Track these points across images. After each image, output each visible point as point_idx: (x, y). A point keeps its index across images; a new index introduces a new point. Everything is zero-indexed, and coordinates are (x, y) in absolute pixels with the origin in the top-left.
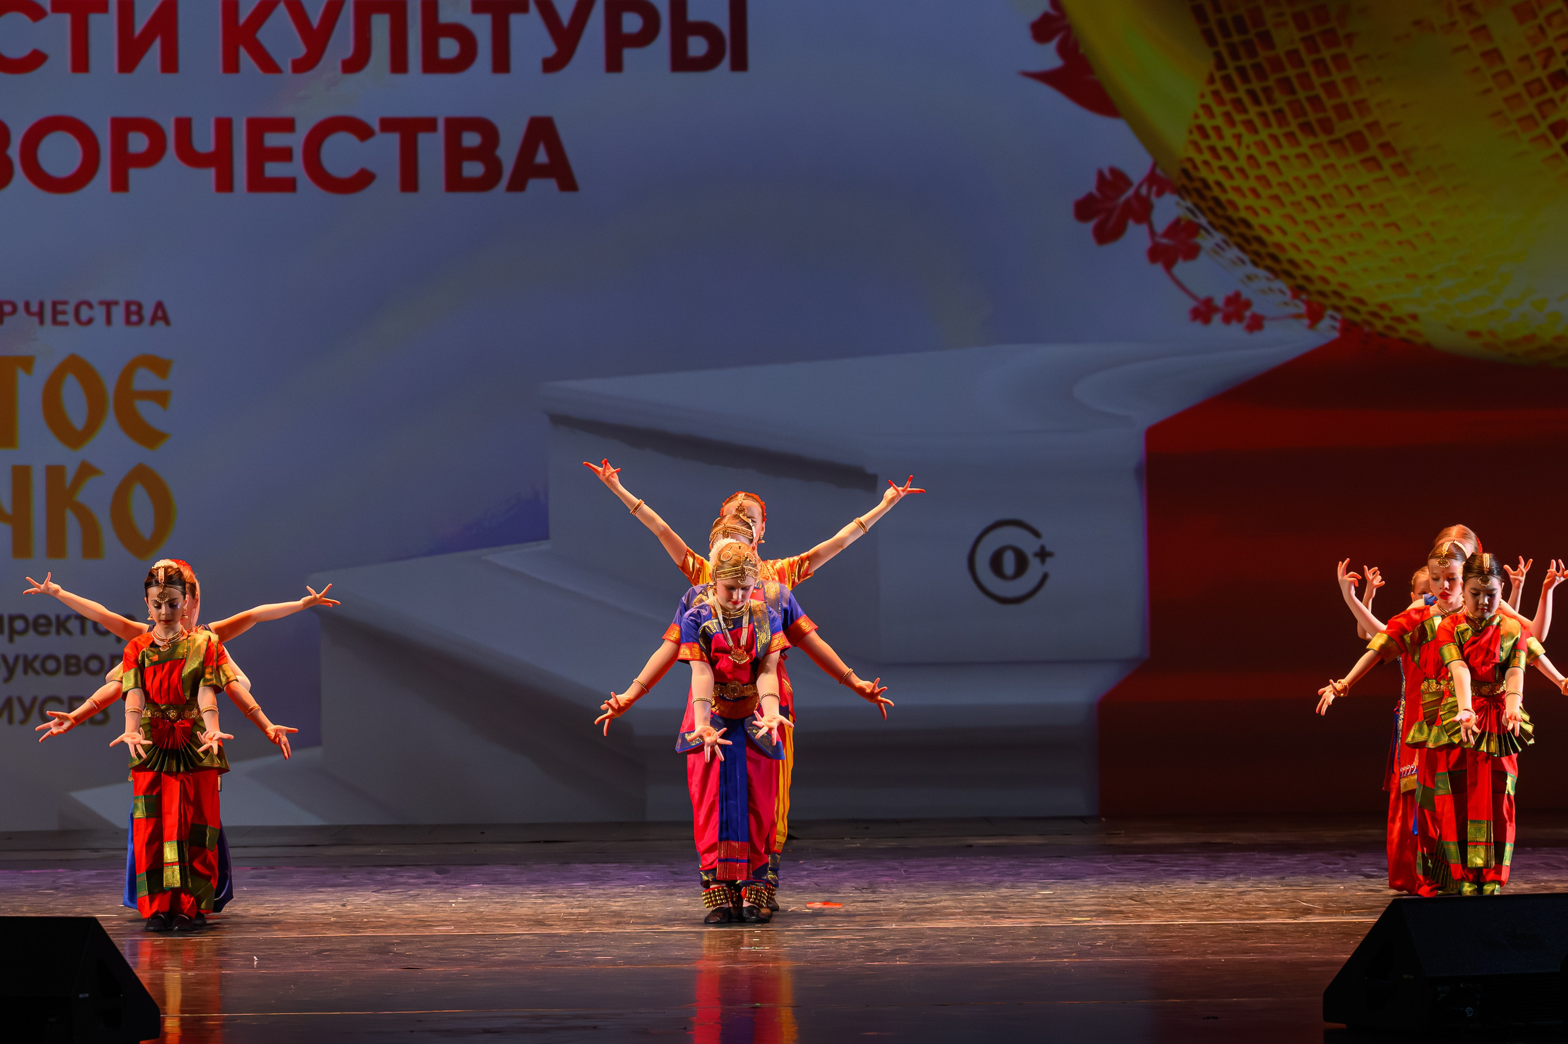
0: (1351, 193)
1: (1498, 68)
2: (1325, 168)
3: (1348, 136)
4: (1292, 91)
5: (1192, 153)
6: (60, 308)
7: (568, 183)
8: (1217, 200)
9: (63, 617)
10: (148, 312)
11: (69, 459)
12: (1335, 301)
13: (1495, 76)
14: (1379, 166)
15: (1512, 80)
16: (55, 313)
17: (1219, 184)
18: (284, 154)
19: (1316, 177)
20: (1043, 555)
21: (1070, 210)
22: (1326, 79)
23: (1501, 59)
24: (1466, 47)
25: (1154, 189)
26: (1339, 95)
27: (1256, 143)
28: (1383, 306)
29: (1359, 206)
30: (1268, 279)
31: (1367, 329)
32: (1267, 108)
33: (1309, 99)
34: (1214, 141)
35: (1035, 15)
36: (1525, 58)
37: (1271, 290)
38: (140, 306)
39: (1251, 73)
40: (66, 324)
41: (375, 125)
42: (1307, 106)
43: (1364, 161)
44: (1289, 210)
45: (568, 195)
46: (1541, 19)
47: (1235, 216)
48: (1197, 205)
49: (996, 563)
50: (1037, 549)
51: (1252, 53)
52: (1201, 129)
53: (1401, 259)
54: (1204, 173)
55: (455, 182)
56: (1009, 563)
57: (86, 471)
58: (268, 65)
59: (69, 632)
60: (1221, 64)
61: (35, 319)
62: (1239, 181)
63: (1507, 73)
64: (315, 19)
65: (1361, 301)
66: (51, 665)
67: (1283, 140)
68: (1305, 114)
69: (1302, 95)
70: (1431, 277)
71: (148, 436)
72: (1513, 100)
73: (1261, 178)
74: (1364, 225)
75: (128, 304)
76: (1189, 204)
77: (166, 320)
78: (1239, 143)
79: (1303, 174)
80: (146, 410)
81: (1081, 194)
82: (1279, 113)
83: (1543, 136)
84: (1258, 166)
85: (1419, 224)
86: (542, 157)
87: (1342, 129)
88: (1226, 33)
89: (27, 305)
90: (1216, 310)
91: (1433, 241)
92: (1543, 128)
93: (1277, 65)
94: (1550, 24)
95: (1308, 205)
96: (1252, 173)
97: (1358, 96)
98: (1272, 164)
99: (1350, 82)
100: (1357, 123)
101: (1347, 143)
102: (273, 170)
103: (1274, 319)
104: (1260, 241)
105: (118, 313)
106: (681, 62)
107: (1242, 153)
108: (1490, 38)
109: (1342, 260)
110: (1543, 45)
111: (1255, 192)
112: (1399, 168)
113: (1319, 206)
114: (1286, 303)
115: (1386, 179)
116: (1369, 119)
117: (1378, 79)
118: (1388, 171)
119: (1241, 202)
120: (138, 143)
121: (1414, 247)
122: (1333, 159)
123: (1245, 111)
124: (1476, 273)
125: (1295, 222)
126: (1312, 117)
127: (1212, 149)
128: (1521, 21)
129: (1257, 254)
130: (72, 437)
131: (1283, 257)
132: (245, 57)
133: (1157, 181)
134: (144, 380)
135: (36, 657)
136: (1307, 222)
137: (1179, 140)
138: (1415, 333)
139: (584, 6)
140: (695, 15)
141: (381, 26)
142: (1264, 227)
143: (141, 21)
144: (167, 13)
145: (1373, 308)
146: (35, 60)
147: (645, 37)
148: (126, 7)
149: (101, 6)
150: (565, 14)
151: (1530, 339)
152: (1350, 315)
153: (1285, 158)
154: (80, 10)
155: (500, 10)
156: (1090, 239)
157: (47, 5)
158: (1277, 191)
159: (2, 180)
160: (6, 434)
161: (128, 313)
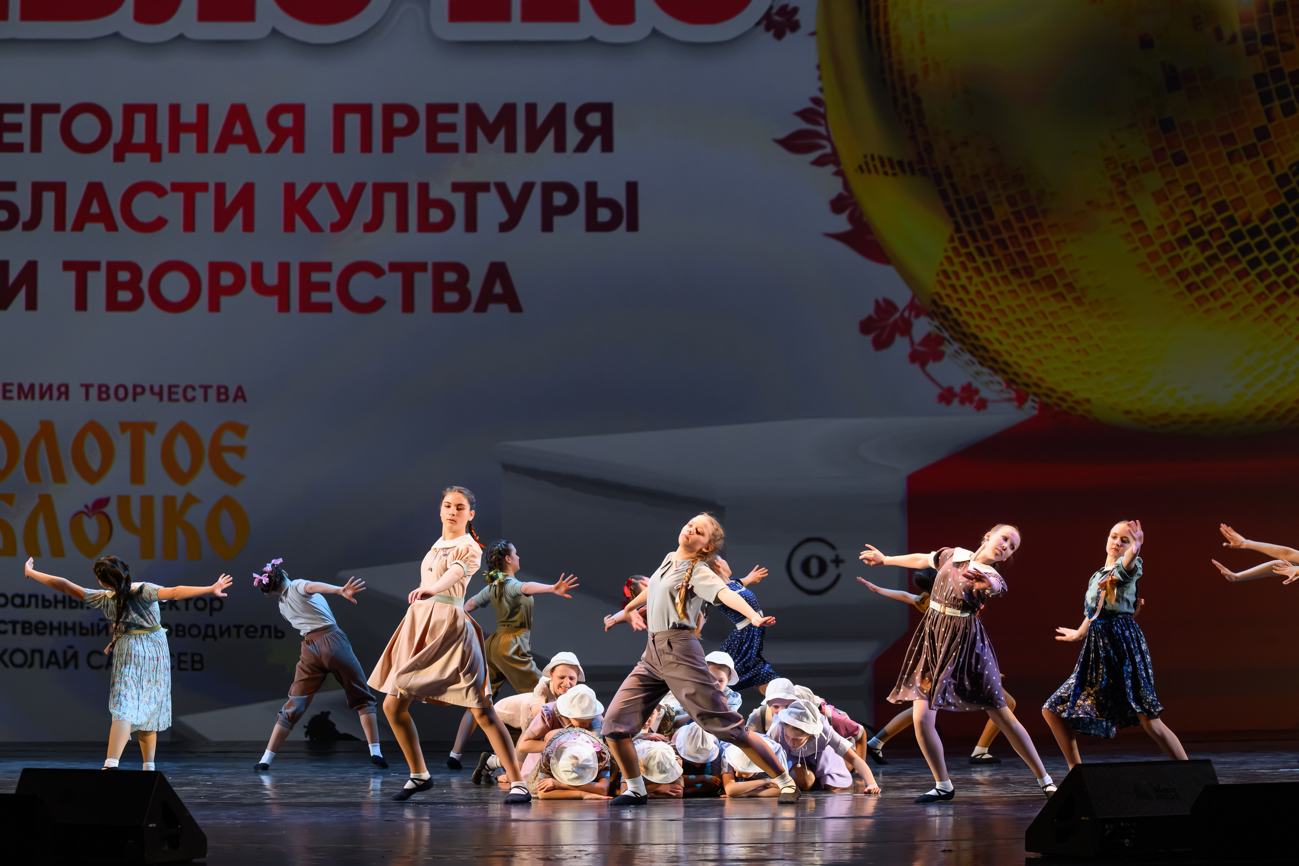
0: (1046, 317)
1: (1144, 234)
2: (1028, 299)
3: (1044, 278)
4: (1006, 248)
5: (938, 289)
6: (173, 390)
7: (515, 307)
8: (955, 321)
10: (232, 393)
11: (179, 492)
12: (1035, 389)
13: (1141, 239)
14: (1065, 299)
15: (1152, 243)
16: (170, 393)
17: (957, 310)
18: (324, 287)
19: (1021, 306)
20: (837, 561)
21: (856, 327)
22: (1028, 240)
23: (1145, 228)
24: (1121, 219)
25: (913, 313)
26: (1037, 250)
27: (982, 283)
28: (1068, 393)
29: (1050, 326)
30: (990, 375)
31: (1056, 409)
32: (989, 259)
33: (1018, 253)
34: (954, 281)
35: (833, 195)
36: (1161, 227)
37: (992, 382)
38: (226, 389)
39: (978, 235)
40: (177, 400)
41: (386, 267)
42: (1015, 257)
43: (1054, 296)
44: (1004, 328)
45: (516, 315)
46: (1170, 202)
47: (968, 332)
48: (941, 324)
49: (805, 567)
50: (833, 557)
51: (979, 221)
52: (945, 272)
53: (1079, 362)
54: (947, 302)
55: (439, 306)
56: (814, 567)
57: (190, 500)
58: (314, 227)
60: (958, 229)
61: (157, 398)
62: (970, 308)
63: (1149, 236)
64: (346, 196)
65: (1052, 390)
67: (1000, 281)
68: (1014, 262)
69: (1012, 250)
70: (1098, 374)
71: (232, 477)
72: (1153, 256)
73: (985, 306)
74: (1054, 338)
75: (219, 387)
76: (937, 323)
77: (244, 398)
78: (971, 283)
79: (1014, 304)
80: (230, 459)
81: (864, 316)
82: (997, 262)
83: (1173, 280)
84: (983, 298)
85: (1091, 338)
86: (498, 289)
87: (1039, 274)
88: (962, 208)
89: (152, 387)
91: (1100, 349)
92: (1173, 273)
93: (996, 230)
94: (1177, 205)
95: (1017, 325)
96: (979, 302)
97: (1050, 252)
98: (993, 297)
99: (1045, 242)
100: (1050, 270)
101: (1043, 283)
102: (317, 297)
103: (994, 401)
104: (984, 349)
105: (212, 393)
106: (593, 225)
107: (972, 289)
108: (1138, 214)
109: (1039, 362)
110: (1173, 219)
111: (982, 316)
112: (1078, 301)
113: (1024, 325)
114: (1002, 391)
115: (1070, 307)
116: (1057, 267)
117: (1064, 241)
118: (1070, 302)
119: (972, 323)
120: (226, 279)
121: (1088, 354)
122: (1033, 293)
123: (974, 261)
124: (1129, 372)
125: (1008, 336)
126: (1020, 265)
127: (953, 287)
128: (1158, 203)
129: (983, 357)
130: (181, 477)
131: (1000, 359)
132: (299, 222)
133: (915, 308)
134: (228, 438)
136: (1016, 336)
137: (930, 281)
138: (1088, 411)
139: (527, 188)
140: (602, 193)
141: (390, 201)
142: (987, 340)
143: (230, 198)
144: (248, 192)
145: (1061, 395)
146: (159, 223)
147: (568, 209)
148: (220, 188)
149: (203, 187)
150: (515, 192)
151: (1165, 415)
152: (1045, 399)
153: (1001, 293)
154: (190, 190)
155: (471, 190)
156: (870, 347)
157: (168, 187)
158: (996, 315)
159: (134, 304)
160: (137, 475)
161: (219, 394)
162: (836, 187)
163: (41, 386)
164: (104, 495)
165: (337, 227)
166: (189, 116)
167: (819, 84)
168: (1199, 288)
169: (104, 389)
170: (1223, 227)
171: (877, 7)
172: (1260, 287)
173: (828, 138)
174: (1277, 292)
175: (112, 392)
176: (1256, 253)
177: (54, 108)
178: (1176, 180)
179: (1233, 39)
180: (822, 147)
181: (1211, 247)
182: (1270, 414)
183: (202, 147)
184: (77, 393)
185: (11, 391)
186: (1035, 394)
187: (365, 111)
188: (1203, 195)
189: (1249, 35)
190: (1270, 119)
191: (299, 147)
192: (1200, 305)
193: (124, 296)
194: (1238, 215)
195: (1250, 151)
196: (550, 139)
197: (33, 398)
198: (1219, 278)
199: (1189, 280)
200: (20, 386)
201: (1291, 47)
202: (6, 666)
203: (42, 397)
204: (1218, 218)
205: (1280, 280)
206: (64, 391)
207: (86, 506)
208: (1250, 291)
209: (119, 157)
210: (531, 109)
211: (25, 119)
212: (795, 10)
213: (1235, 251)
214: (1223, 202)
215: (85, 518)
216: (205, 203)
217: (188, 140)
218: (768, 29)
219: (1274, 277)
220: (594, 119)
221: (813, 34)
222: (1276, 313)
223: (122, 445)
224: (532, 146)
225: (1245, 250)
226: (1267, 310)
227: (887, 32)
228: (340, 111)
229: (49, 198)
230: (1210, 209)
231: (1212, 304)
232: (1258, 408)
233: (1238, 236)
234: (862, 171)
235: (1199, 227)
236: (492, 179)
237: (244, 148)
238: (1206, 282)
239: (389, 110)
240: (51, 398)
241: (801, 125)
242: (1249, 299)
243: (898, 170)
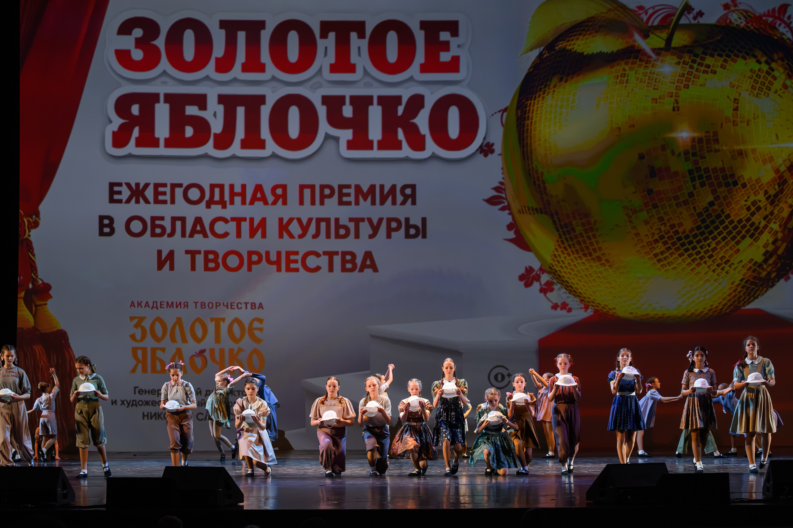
0: (597, 273)
1: (639, 238)
2: (590, 266)
3: (597, 257)
4: (581, 244)
5: (552, 262)
6: (233, 304)
7: (375, 270)
8: (559, 275)
10: (257, 306)
11: (235, 347)
12: (592, 304)
13: (638, 240)
14: (605, 266)
15: (642, 241)
16: (231, 306)
17: (560, 271)
18: (296, 261)
19: (587, 269)
20: (509, 375)
21: (517, 278)
22: (590, 241)
23: (640, 236)
24: (630, 232)
25: (541, 272)
26: (594, 245)
27: (570, 259)
28: (606, 305)
29: (599, 277)
30: (574, 298)
31: (601, 312)
32: (573, 249)
33: (585, 247)
34: (558, 259)
35: (508, 223)
36: (647, 235)
37: (574, 301)
38: (255, 304)
41: (321, 253)
42: (585, 249)
43: (601, 264)
44: (579, 278)
45: (376, 274)
46: (651, 225)
47: (564, 280)
48: (553, 277)
49: (496, 377)
50: (507, 374)
51: (570, 234)
52: (555, 255)
53: (611, 292)
54: (555, 268)
55: (344, 269)
56: (499, 377)
57: (240, 350)
58: (291, 236)
59: (235, 395)
60: (560, 237)
61: (226, 307)
62: (565, 270)
63: (641, 239)
64: (305, 223)
65: (600, 304)
67: (578, 258)
68: (584, 251)
69: (583, 245)
70: (619, 297)
71: (257, 340)
72: (643, 247)
73: (572, 269)
74: (600, 282)
75: (252, 303)
76: (551, 276)
77: (262, 308)
78: (565, 259)
80: (257, 333)
81: (520, 273)
82: (577, 251)
83: (652, 257)
84: (571, 266)
85: (616, 282)
86: (368, 262)
87: (595, 255)
88: (562, 228)
89: (223, 303)
90: (558, 306)
91: (620, 287)
92: (652, 255)
94: (654, 226)
95: (585, 277)
96: (569, 268)
97: (599, 246)
99: (597, 242)
100: (599, 254)
101: (596, 259)
102: (293, 266)
103: (574, 309)
104: (571, 287)
105: (249, 306)
106: (408, 236)
107: (566, 262)
108: (637, 230)
109: (594, 292)
110: (652, 232)
111: (570, 274)
112: (610, 266)
113: (587, 277)
114: (578, 304)
115: (607, 269)
116: (602, 252)
117: (605, 241)
118: (607, 267)
119: (566, 276)
120: (255, 258)
121: (615, 289)
122: (592, 264)
123: (567, 250)
124: (633, 296)
125: (581, 282)
127: (558, 261)
128: (646, 225)
129: (570, 291)
130: (236, 341)
131: (578, 291)
132: (285, 234)
133: (542, 270)
134: (256, 325)
136: (584, 282)
137: (549, 258)
138: (615, 313)
139: (380, 220)
140: (412, 222)
141: (323, 225)
142: (572, 283)
143: (256, 223)
144: (263, 221)
145: (603, 306)
146: (226, 234)
147: (397, 229)
148: (252, 220)
149: (244, 219)
150: (375, 222)
151: (647, 314)
152: (596, 308)
153: (578, 263)
154: (239, 221)
155: (357, 221)
156: (523, 286)
157: (229, 219)
158: (577, 273)
159: (216, 268)
160: (218, 339)
161: (252, 306)
162: (509, 219)
163: (176, 303)
164: (204, 348)
165: (301, 237)
166: (238, 189)
167: (502, 176)
168: (662, 261)
169: (203, 304)
170: (673, 235)
171: (527, 143)
172: (689, 260)
173: (506, 199)
174: (696, 263)
175: (207, 305)
176: (687, 246)
177: (180, 185)
178: (653, 215)
179: (679, 155)
180: (504, 203)
181: (668, 244)
182: (693, 314)
183: (244, 202)
184: (191, 305)
185: (163, 305)
186: (592, 306)
187: (312, 187)
188: (665, 221)
189: (686, 153)
190: (695, 189)
191: (285, 203)
192: (663, 268)
193: (212, 265)
194: (680, 230)
195: (686, 203)
196: (390, 199)
197: (173, 307)
198: (671, 256)
199: (658, 258)
200: (168, 303)
201: (705, 158)
202: (162, 419)
203: (177, 307)
204: (671, 231)
205: (698, 257)
206: (186, 305)
207: (196, 353)
208: (684, 262)
209: (208, 206)
210: (382, 187)
211: (168, 190)
212: (493, 144)
213: (678, 245)
214: (674, 224)
215: (196, 358)
216: (245, 226)
217: (238, 199)
218: (481, 153)
219: (695, 256)
220: (408, 191)
221: (500, 155)
222: (696, 271)
223: (211, 327)
224: (383, 202)
225: (683, 245)
226: (692, 270)
227: (531, 154)
228: (302, 187)
229: (178, 224)
230: (668, 228)
231: (668, 267)
232: (687, 312)
233: (679, 239)
234: (520, 213)
235: (663, 235)
236: (365, 216)
237: (261, 203)
238: (665, 258)
239: (322, 187)
240: (181, 307)
241: (494, 193)
242: (684, 265)
243: (535, 212)
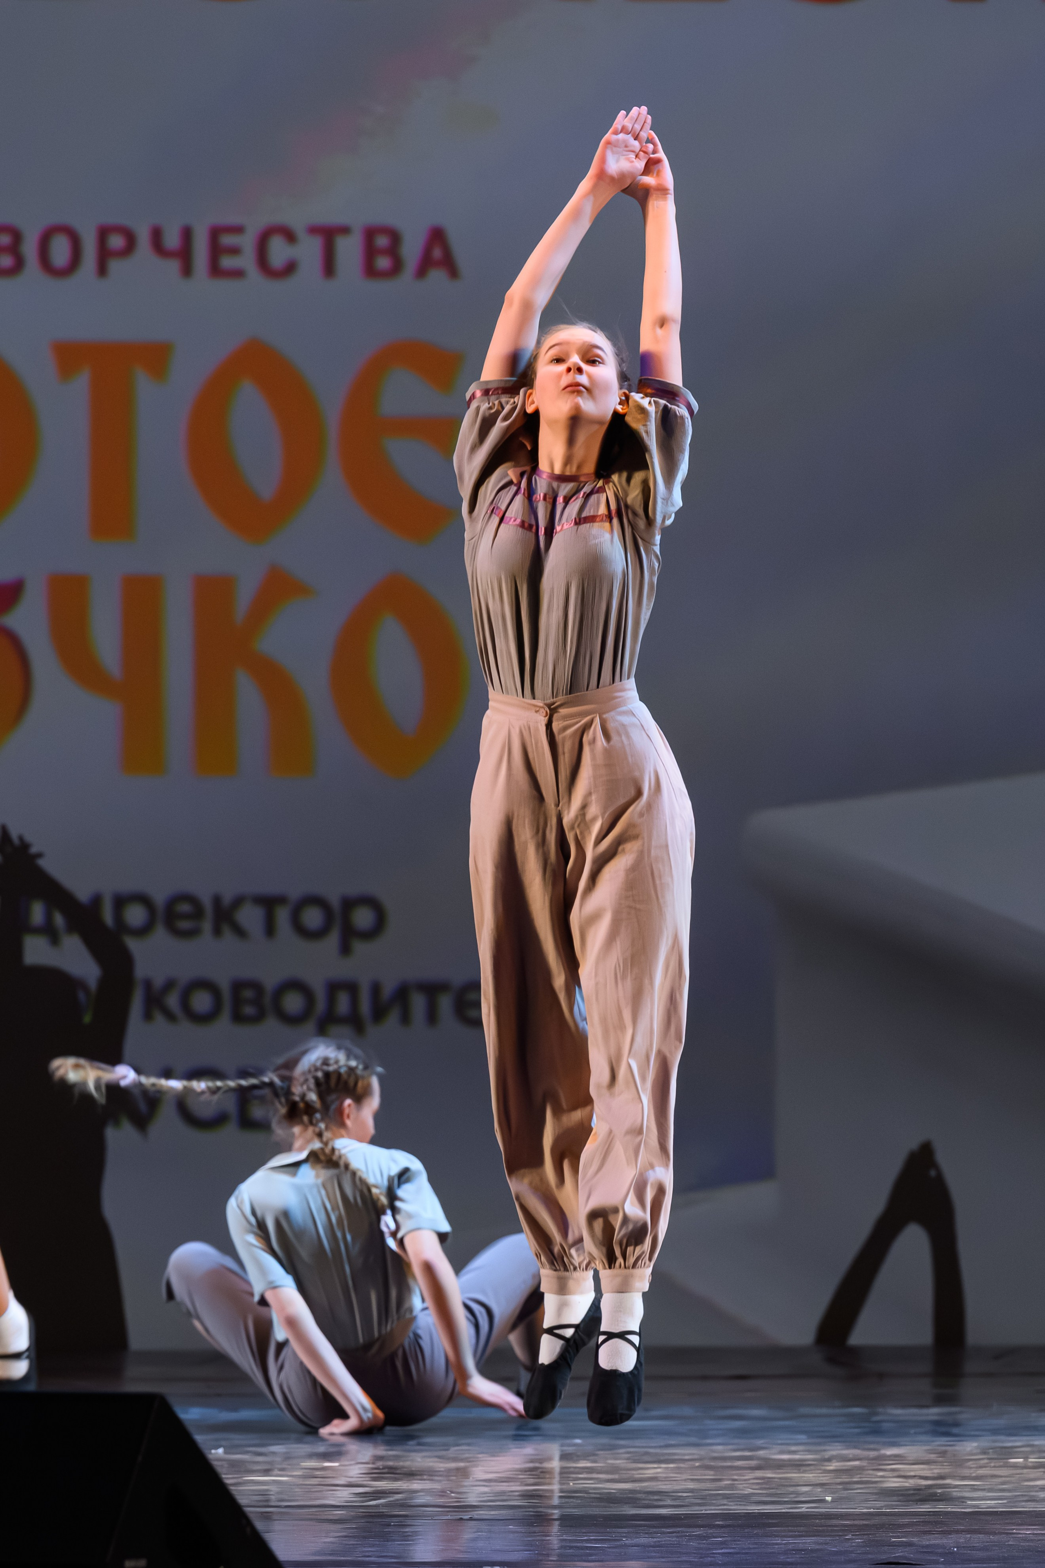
6: (227, 240)
9: (227, 899)
10: (412, 251)
11: (245, 562)
16: (216, 250)
38: (395, 237)
40: (238, 274)
57: (279, 587)
59: (240, 932)
61: (173, 266)
66: (202, 1001)
71: (411, 514)
75: (370, 234)
77: (450, 265)
80: (408, 457)
89: (157, 235)
105: (349, 250)
130: (252, 516)
134: (403, 393)
135: (170, 985)
160: (111, 510)
161: (370, 252)
175: (30, 249)
223: (64, 414)
